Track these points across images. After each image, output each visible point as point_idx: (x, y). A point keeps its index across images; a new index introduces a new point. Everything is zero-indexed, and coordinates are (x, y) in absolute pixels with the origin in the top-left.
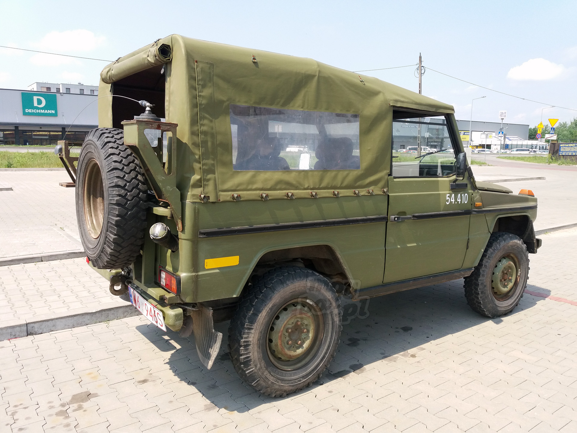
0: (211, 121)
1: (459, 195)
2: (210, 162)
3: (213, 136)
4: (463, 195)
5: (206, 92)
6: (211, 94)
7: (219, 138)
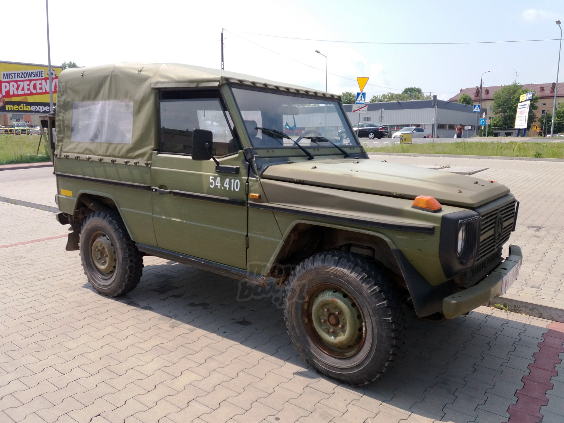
0: (64, 113)
1: (227, 180)
2: (62, 136)
3: (63, 121)
4: (233, 181)
5: (63, 98)
6: (65, 98)
7: (66, 122)
